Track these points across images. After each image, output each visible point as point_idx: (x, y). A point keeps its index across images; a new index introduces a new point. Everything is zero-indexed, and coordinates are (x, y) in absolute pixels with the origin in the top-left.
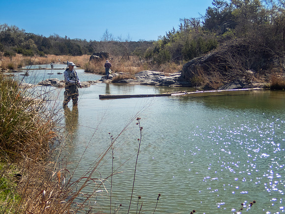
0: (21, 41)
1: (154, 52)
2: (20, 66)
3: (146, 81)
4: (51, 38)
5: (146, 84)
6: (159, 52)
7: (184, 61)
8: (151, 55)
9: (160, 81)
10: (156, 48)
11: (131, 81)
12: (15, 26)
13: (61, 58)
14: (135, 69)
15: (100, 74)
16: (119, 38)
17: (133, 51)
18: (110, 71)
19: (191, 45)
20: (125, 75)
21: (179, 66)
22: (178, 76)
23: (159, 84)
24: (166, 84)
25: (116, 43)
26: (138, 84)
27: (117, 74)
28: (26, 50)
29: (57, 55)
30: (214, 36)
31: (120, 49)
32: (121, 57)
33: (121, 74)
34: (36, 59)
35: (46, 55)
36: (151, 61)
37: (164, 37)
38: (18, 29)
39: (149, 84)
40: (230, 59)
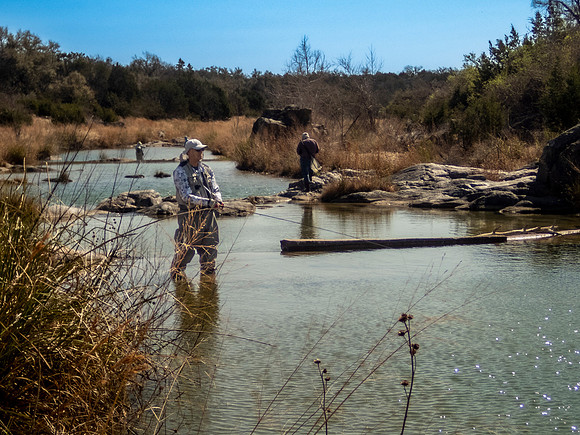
0: (47, 79)
1: (453, 104)
2: (44, 155)
3: (427, 197)
4: (137, 66)
5: (427, 206)
6: (466, 105)
7: (546, 132)
8: (441, 114)
9: (470, 197)
10: (457, 92)
11: (379, 198)
12: (28, 34)
13: (167, 126)
14: (393, 158)
15: (285, 174)
16: (342, 62)
17: (385, 103)
18: (315, 167)
19: (570, 82)
20: (361, 178)
21: (531, 149)
22: (527, 179)
23: (466, 204)
24: (490, 206)
25: (333, 79)
27: (337, 176)
28: (62, 106)
29: (153, 118)
31: (347, 98)
32: (347, 122)
33: (349, 174)
34: (93, 132)
35: (121, 120)
36: (441, 132)
37: (483, 56)
38: (37, 41)
39: (436, 207)
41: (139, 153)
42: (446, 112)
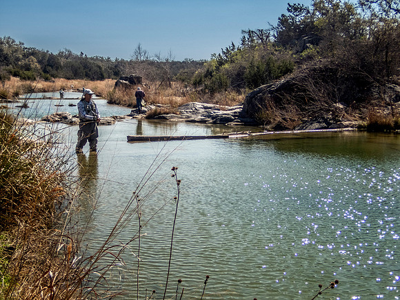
0: (18, 59)
1: (206, 76)
2: (17, 94)
3: (193, 117)
4: (61, 54)
5: (194, 121)
6: (212, 76)
7: (247, 90)
8: (201, 80)
9: (213, 118)
10: (208, 71)
11: (172, 117)
12: (9, 38)
13: (75, 83)
14: (179, 99)
15: (129, 106)
16: (156, 56)
17: (176, 75)
18: (143, 103)
19: (258, 68)
20: (164, 108)
21: (240, 97)
22: (238, 110)
23: (211, 121)
24: (222, 122)
25: (152, 63)
26: (181, 122)
27: (153, 107)
28: (25, 72)
29: (68, 79)
30: (289, 55)
31: (158, 72)
32: (158, 83)
33: (159, 106)
34: (40, 84)
35: (53, 79)
36: (201, 88)
37: (219, 55)
38: (13, 41)
39: (198, 122)
40: (311, 87)
41: (62, 95)
42: (203, 80)
